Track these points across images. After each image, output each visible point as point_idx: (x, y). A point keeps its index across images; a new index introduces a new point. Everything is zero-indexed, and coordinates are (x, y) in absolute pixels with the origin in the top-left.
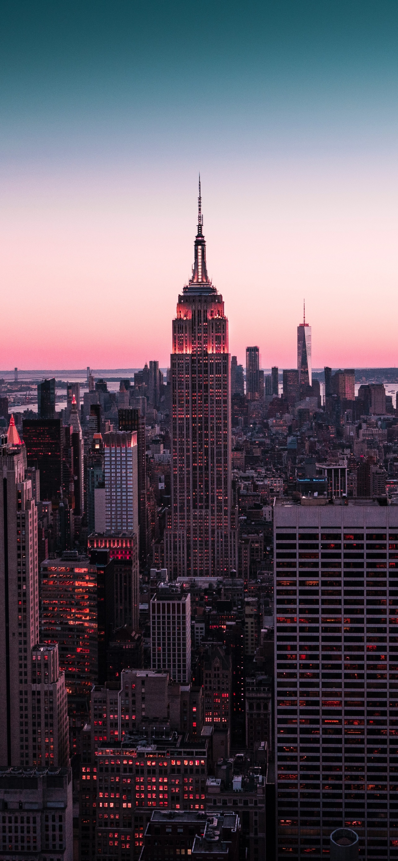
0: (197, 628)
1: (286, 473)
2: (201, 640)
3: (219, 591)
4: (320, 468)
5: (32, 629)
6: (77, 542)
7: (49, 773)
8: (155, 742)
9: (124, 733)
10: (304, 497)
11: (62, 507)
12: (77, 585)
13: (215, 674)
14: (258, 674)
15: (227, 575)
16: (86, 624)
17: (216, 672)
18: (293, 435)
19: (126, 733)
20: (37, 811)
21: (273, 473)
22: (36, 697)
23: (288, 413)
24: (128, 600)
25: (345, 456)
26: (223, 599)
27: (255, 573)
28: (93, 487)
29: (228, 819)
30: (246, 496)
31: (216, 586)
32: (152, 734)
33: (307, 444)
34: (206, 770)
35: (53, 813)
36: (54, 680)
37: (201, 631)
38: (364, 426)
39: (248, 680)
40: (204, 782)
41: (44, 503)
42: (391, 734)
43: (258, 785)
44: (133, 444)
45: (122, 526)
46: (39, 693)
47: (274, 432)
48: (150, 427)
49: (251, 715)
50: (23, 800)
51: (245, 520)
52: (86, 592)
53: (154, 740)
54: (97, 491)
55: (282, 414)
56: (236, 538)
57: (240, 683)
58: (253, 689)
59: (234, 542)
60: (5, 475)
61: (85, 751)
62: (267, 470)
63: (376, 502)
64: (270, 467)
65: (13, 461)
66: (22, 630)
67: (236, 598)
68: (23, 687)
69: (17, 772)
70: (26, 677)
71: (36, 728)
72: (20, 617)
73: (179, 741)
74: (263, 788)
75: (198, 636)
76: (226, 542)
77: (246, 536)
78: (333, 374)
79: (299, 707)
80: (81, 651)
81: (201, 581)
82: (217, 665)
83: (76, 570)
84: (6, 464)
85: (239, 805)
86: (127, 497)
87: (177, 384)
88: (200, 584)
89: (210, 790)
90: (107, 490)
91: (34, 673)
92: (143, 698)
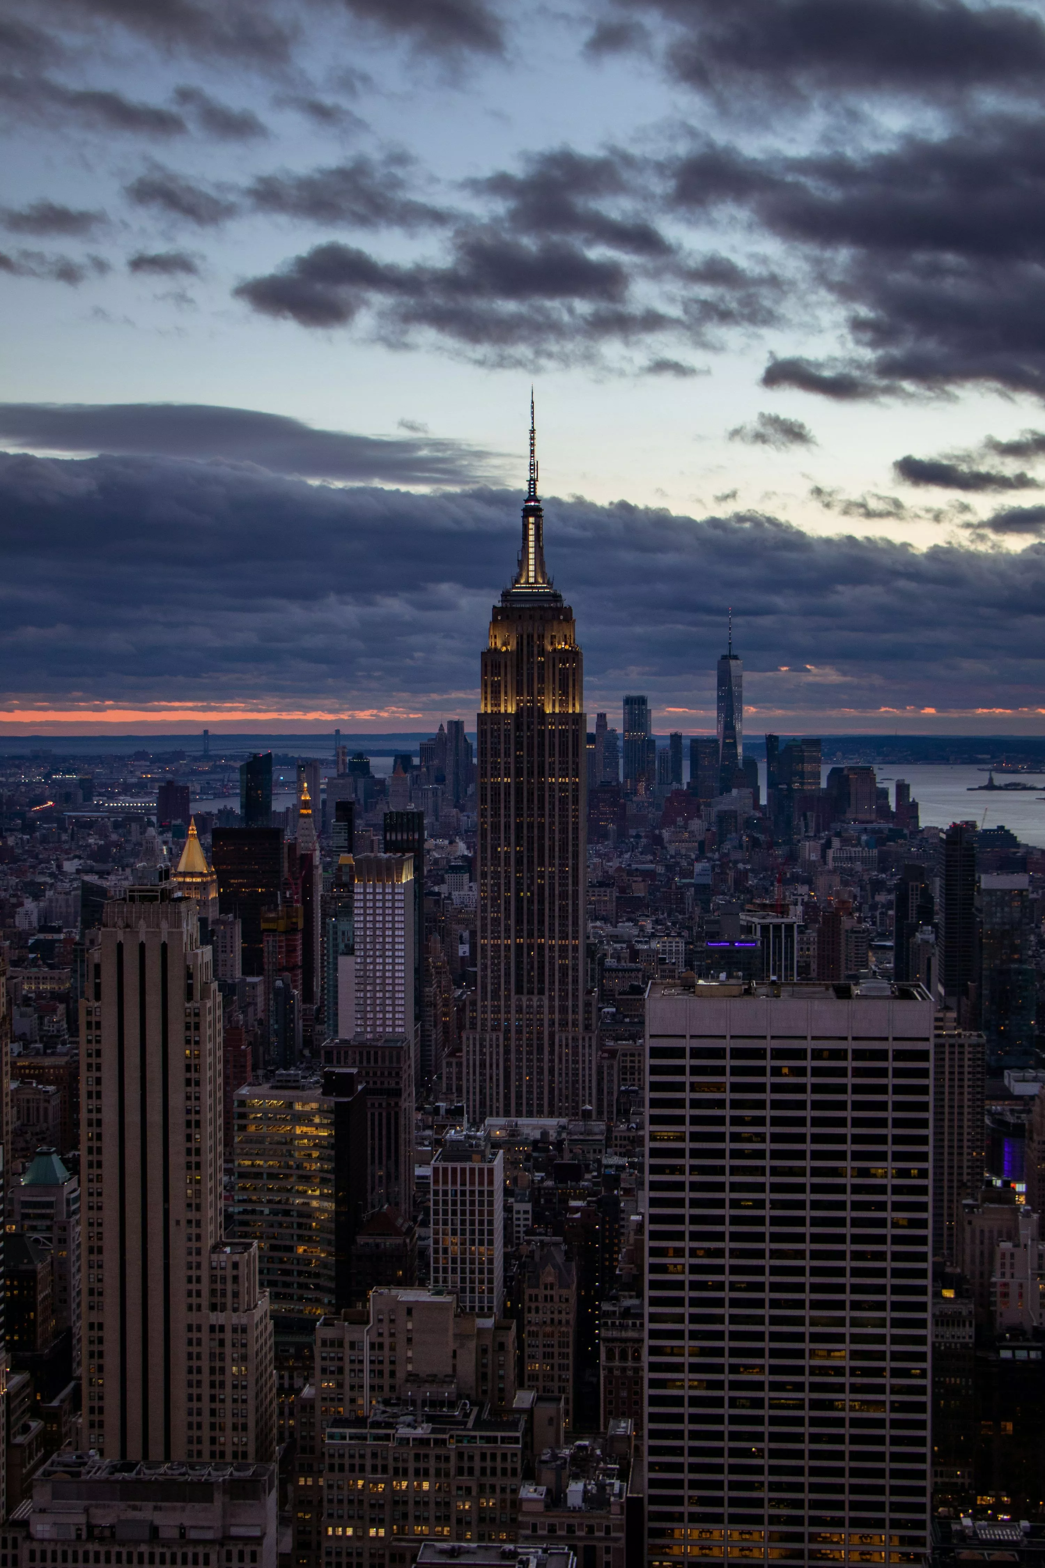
0: (518, 1212)
1: (690, 929)
2: (525, 1232)
3: (559, 1144)
4: (748, 922)
5: (211, 1213)
6: (307, 1052)
7: (236, 1474)
8: (430, 1419)
9: (374, 1402)
10: (701, 982)
11: (280, 988)
12: (298, 1131)
13: (546, 1296)
14: (625, 1297)
15: (577, 1114)
16: (315, 1204)
17: (549, 1292)
18: (706, 858)
19: (378, 1402)
20: (212, 1542)
21: (667, 928)
22: (218, 1335)
23: (699, 817)
24: (393, 1158)
25: (800, 898)
26: (567, 1159)
27: (627, 1112)
28: (336, 952)
29: (555, 1558)
30: (616, 970)
31: (555, 1135)
32: (424, 1405)
33: (731, 874)
34: (519, 1470)
35: (240, 1547)
36: (249, 1305)
37: (526, 1216)
38: (836, 843)
39: (606, 1307)
40: (515, 1491)
41: (250, 979)
42: (852, 1409)
43: (612, 1499)
44: (407, 877)
45: (384, 1025)
46: (222, 1328)
47: (673, 852)
48: (447, 842)
49: (610, 1370)
50: (187, 1523)
51: (613, 1015)
52: (315, 1145)
53: (427, 1416)
54: (342, 960)
55: (686, 820)
56: (594, 1047)
57: (593, 1311)
58: (613, 1324)
59: (590, 1055)
60: (164, 938)
61: (304, 1434)
62: (657, 922)
63: (831, 992)
64: (661, 917)
65: (179, 913)
66: (193, 1215)
67: (591, 1156)
68: (194, 1318)
69: (177, 1472)
70: (199, 1300)
71: (217, 1391)
72: (189, 1191)
73: (472, 1417)
74: (621, 1505)
75: (519, 1226)
76: (575, 1053)
77: (612, 1043)
78: (781, 747)
79: (687, 1360)
80: (305, 1251)
81: (528, 1126)
82: (550, 1279)
83: (298, 1107)
84: (167, 918)
85: (579, 1533)
86: (393, 974)
87: (489, 768)
88: (526, 1131)
89: (526, 1507)
90: (359, 960)
91: (213, 1292)
92: (409, 1340)
